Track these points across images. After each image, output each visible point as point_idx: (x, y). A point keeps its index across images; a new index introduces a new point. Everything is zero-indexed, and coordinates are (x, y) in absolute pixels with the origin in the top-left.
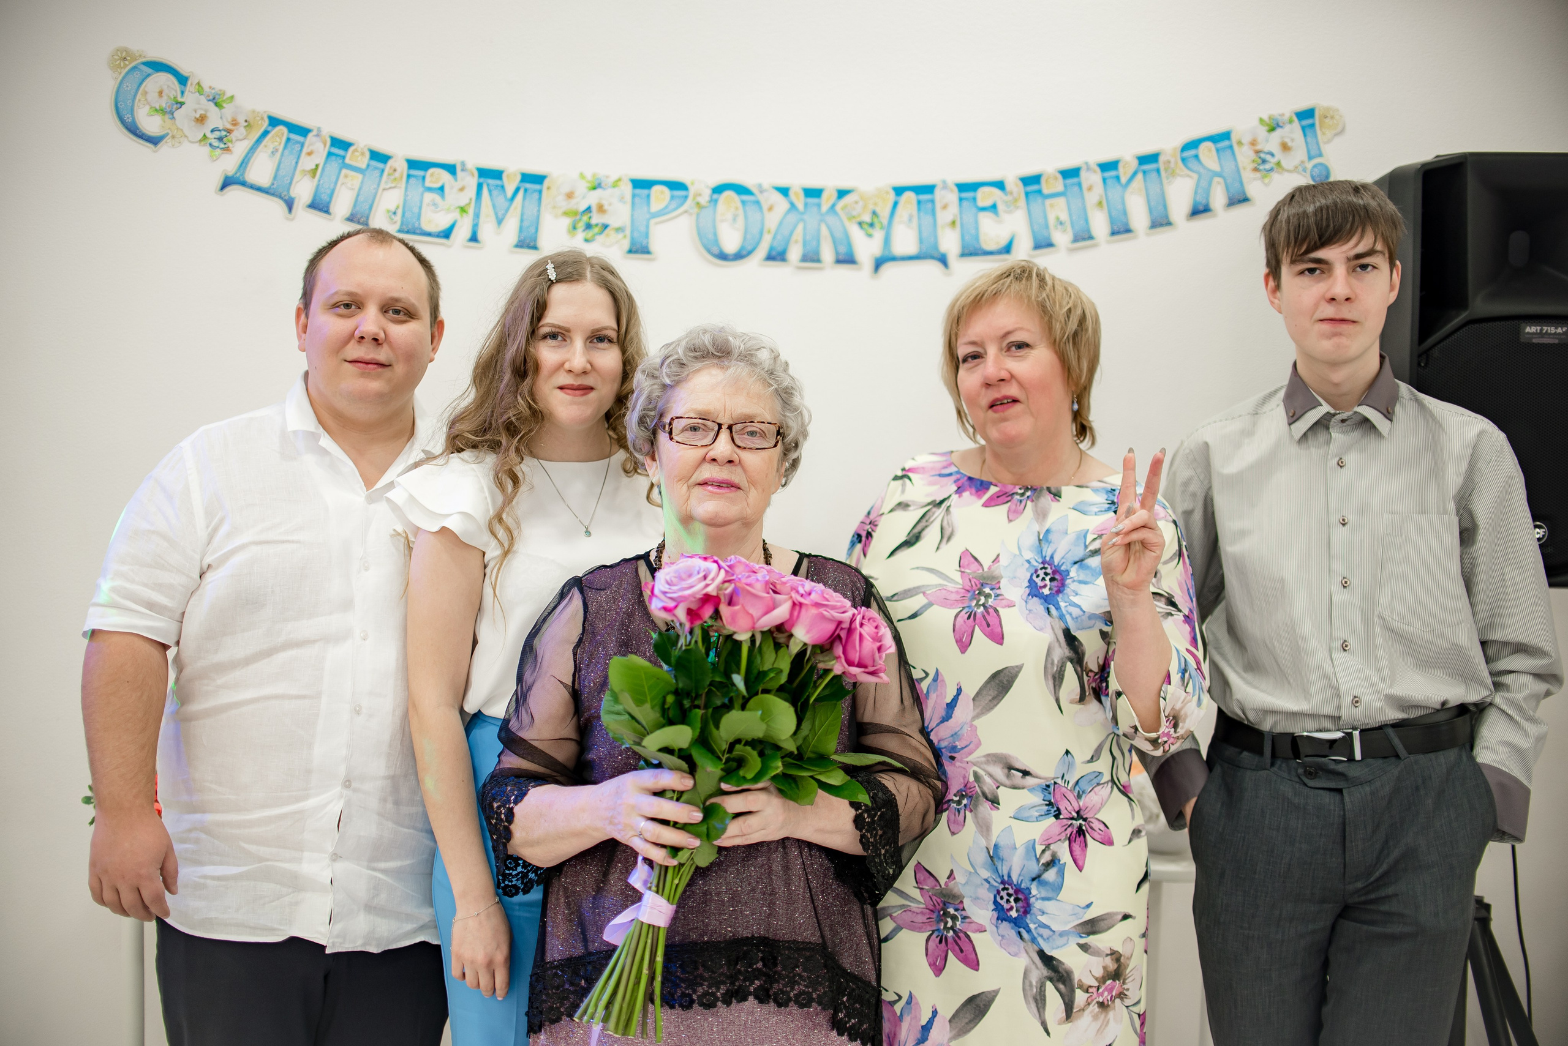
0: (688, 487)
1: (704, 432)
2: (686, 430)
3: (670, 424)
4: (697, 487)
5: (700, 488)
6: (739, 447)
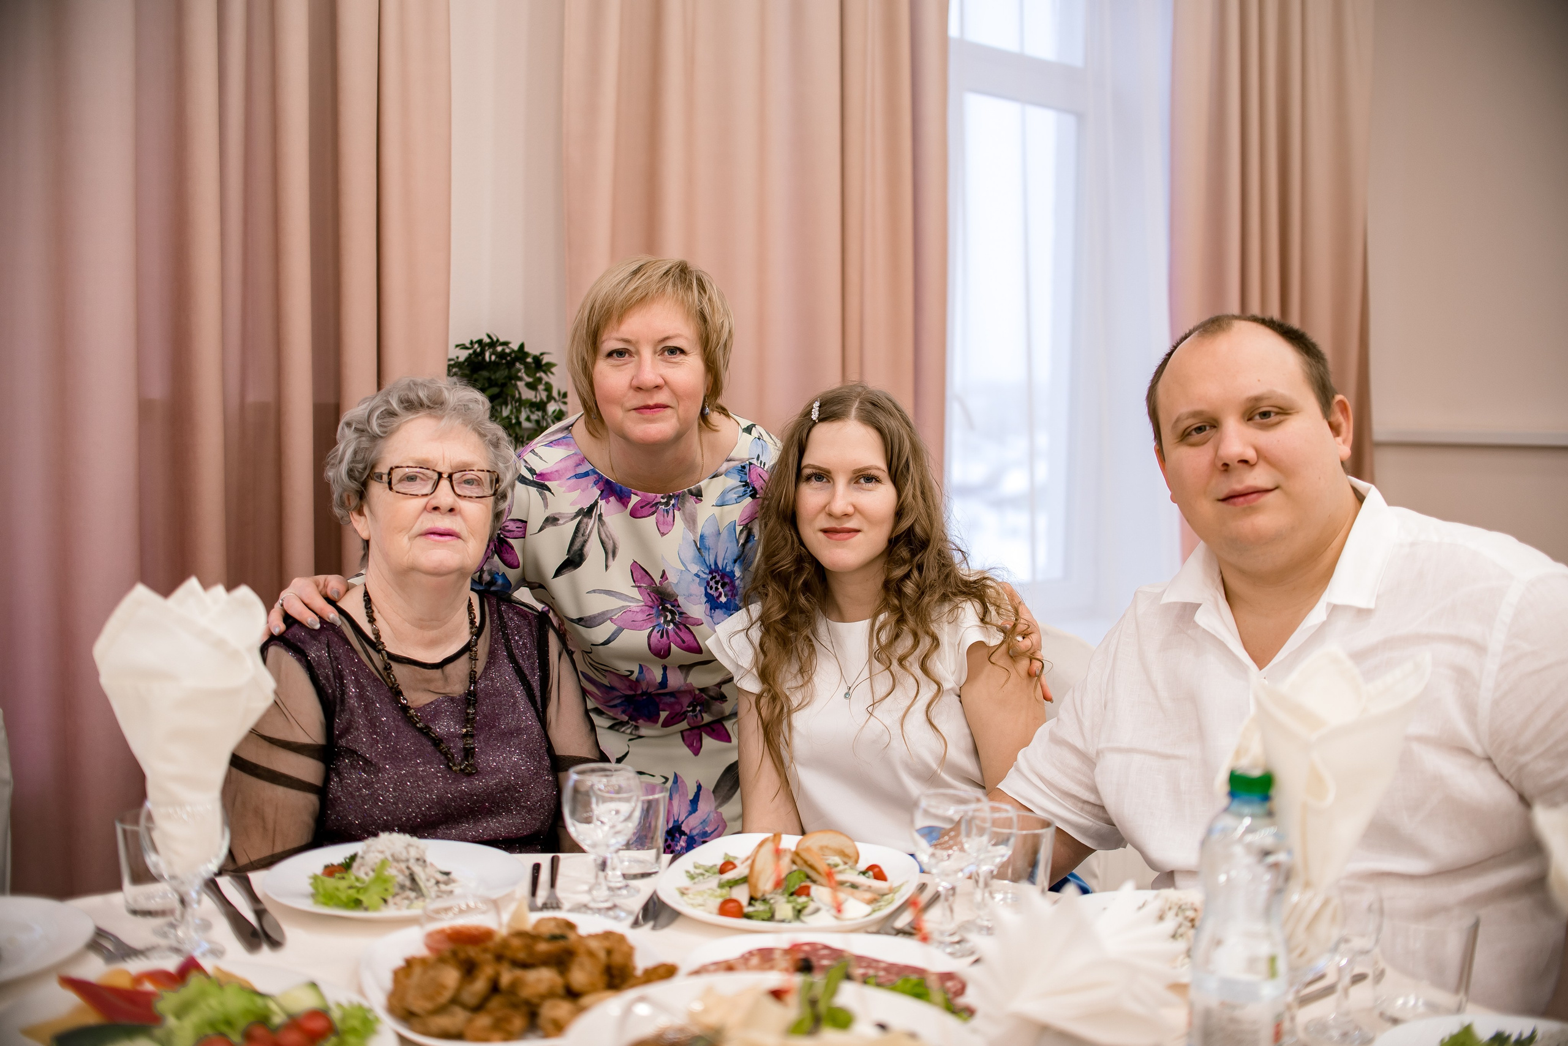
0: (410, 539)
1: (422, 482)
2: (403, 480)
3: (390, 474)
4: (418, 538)
5: (423, 539)
6: (459, 496)
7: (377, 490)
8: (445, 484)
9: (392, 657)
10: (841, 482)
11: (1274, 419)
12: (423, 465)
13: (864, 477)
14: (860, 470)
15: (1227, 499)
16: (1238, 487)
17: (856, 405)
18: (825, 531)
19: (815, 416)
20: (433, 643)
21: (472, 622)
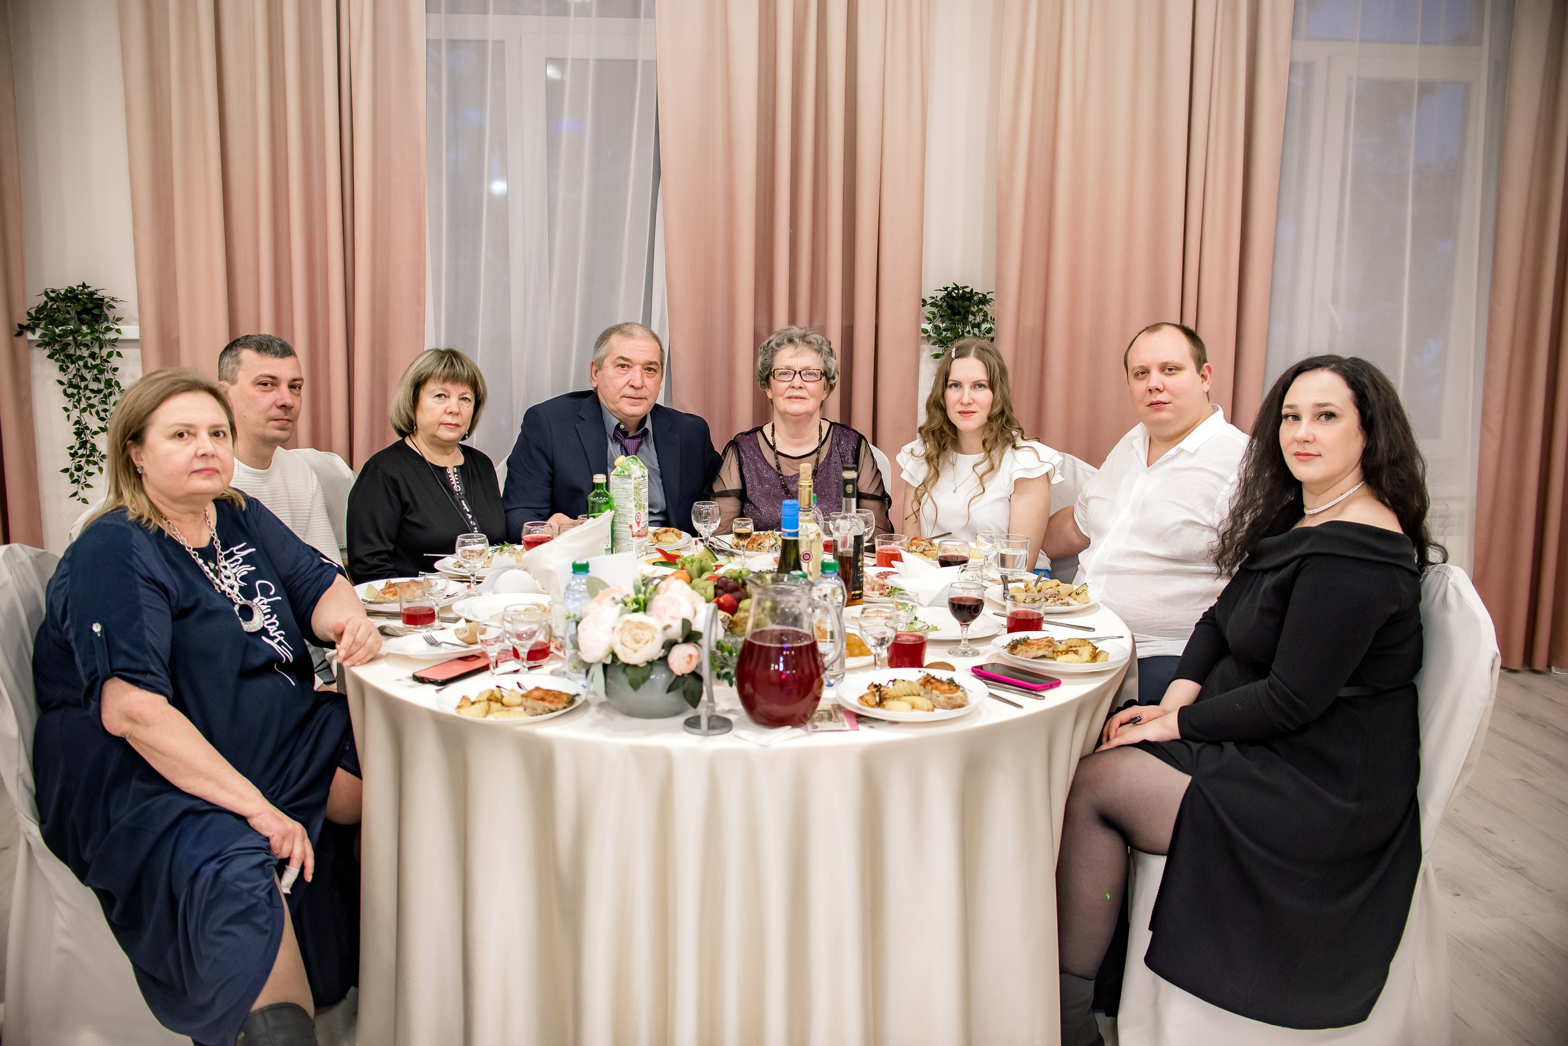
7: (771, 378)
8: (798, 375)
9: (779, 453)
10: (967, 387)
11: (1173, 371)
12: (788, 368)
13: (977, 385)
14: (976, 382)
15: (1151, 404)
16: (1154, 400)
17: (974, 349)
18: (960, 413)
19: (953, 355)
20: (799, 445)
21: (820, 438)
